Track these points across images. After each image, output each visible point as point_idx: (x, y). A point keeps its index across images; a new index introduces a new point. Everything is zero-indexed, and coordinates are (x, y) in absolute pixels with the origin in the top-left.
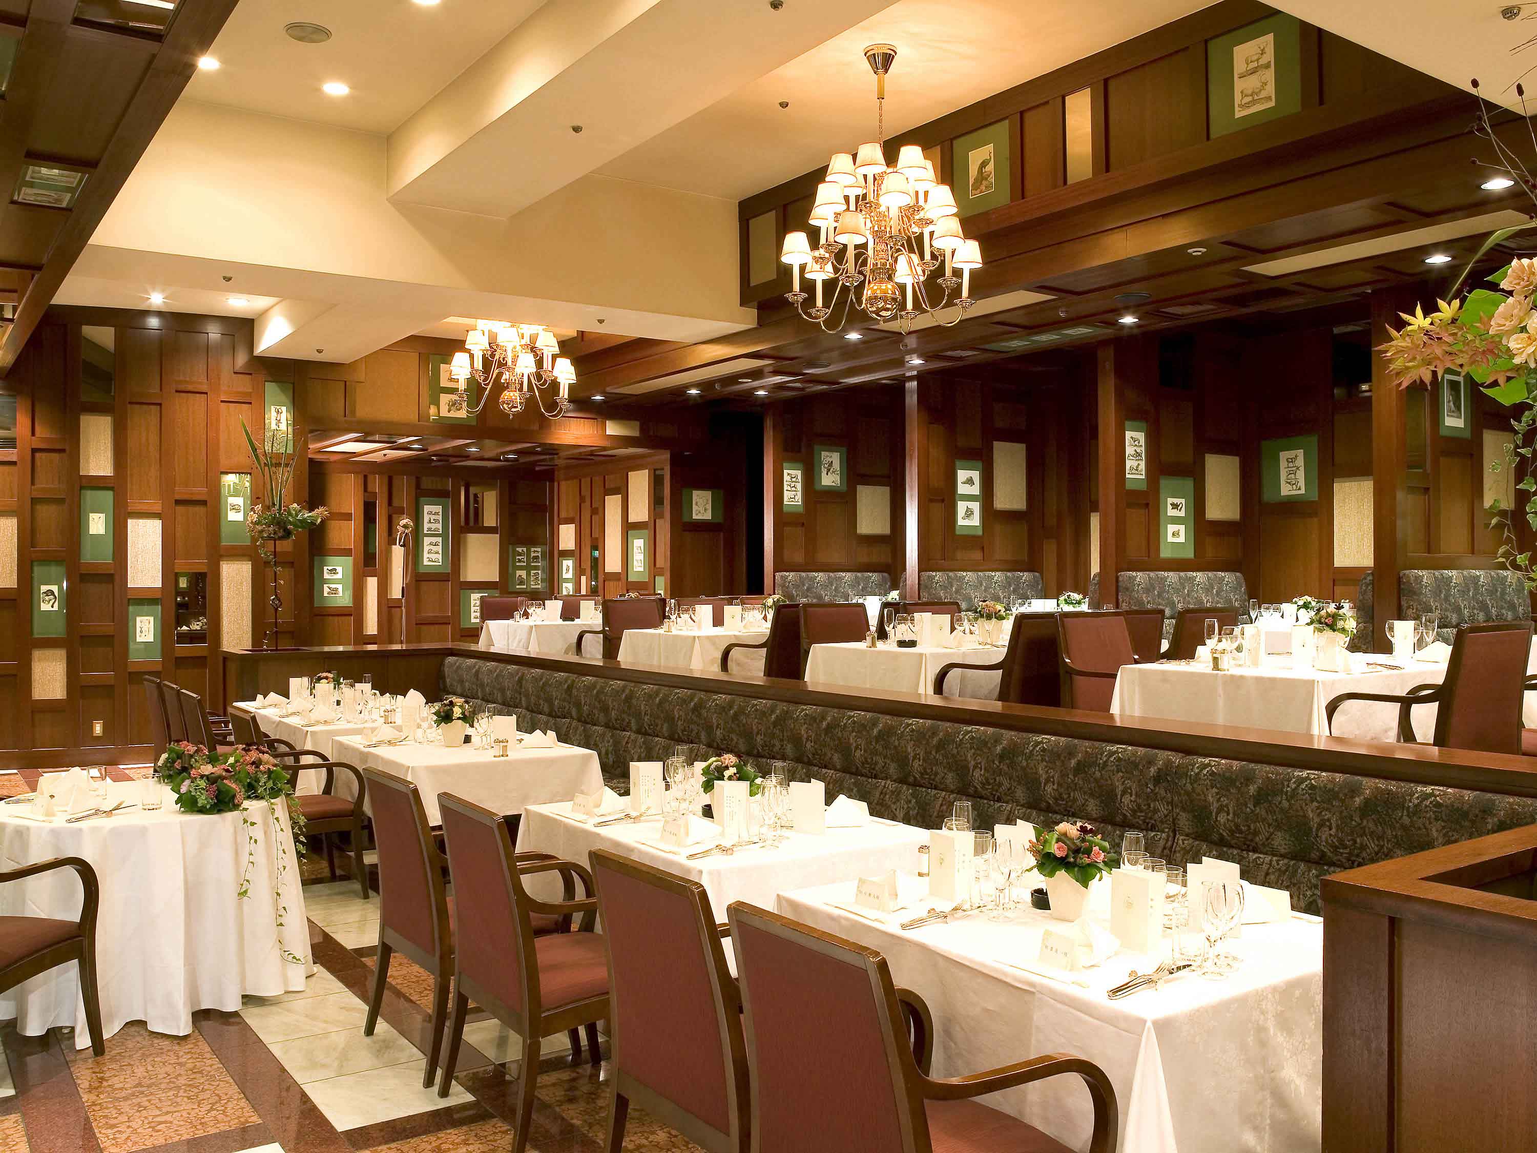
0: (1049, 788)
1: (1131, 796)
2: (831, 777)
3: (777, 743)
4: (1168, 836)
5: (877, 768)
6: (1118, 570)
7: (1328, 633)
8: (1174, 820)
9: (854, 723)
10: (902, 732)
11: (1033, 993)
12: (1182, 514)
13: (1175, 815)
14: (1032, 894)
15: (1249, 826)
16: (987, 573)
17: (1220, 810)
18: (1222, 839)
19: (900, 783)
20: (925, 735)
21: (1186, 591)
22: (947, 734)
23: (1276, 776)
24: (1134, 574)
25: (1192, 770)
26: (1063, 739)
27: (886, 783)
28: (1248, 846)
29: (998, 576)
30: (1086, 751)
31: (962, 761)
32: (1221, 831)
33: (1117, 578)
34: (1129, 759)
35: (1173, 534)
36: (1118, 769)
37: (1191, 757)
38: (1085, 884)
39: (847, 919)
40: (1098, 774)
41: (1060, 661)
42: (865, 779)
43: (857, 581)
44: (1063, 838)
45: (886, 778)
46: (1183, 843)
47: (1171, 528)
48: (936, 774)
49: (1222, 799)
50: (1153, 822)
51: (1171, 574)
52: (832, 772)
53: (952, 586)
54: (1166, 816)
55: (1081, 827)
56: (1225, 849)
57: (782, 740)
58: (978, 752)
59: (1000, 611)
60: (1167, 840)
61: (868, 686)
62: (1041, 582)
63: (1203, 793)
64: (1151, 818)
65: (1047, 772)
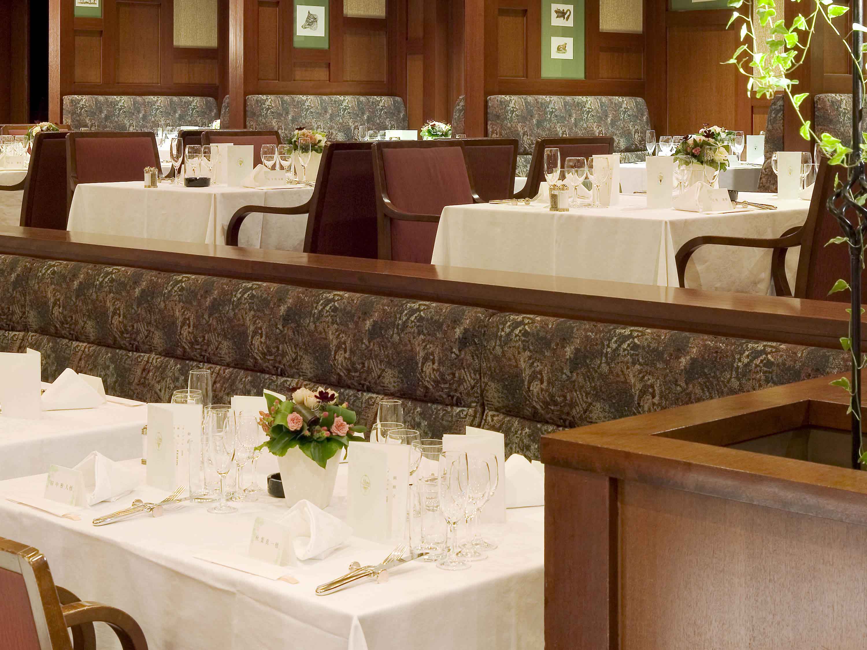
0: (340, 357)
1: (433, 364)
2: (83, 351)
3: (18, 310)
4: (475, 412)
5: (139, 338)
6: (488, 93)
7: (695, 165)
8: (482, 391)
9: (111, 282)
10: (169, 292)
11: (233, 594)
12: (570, 23)
13: (483, 385)
14: (268, 479)
15: (565, 397)
16: (334, 98)
17: (533, 378)
18: (535, 412)
19: (166, 356)
20: (196, 295)
21: (573, 119)
22: (224, 293)
23: (596, 335)
24: (507, 98)
25: (503, 330)
26: (358, 295)
27: (149, 358)
28: (565, 421)
29: (348, 101)
30: (384, 310)
31: (238, 325)
32: (534, 404)
33: (486, 102)
34: (432, 318)
35: (558, 49)
36: (419, 331)
37: (502, 315)
38: (322, 463)
39: (31, 518)
40: (396, 338)
41: (378, 203)
42: (124, 352)
43: (173, 107)
44: (300, 407)
45: (150, 351)
46: (493, 420)
47: (556, 41)
48: (209, 343)
49: (535, 364)
50: (459, 395)
51: (555, 98)
52: (85, 344)
53: (287, 113)
54: (473, 388)
55: (321, 393)
56: (539, 426)
57: (23, 306)
58: (259, 314)
59: (320, 141)
60: (475, 417)
61: (145, 236)
62: (402, 109)
63: (514, 357)
64: (456, 390)
65: (338, 337)
